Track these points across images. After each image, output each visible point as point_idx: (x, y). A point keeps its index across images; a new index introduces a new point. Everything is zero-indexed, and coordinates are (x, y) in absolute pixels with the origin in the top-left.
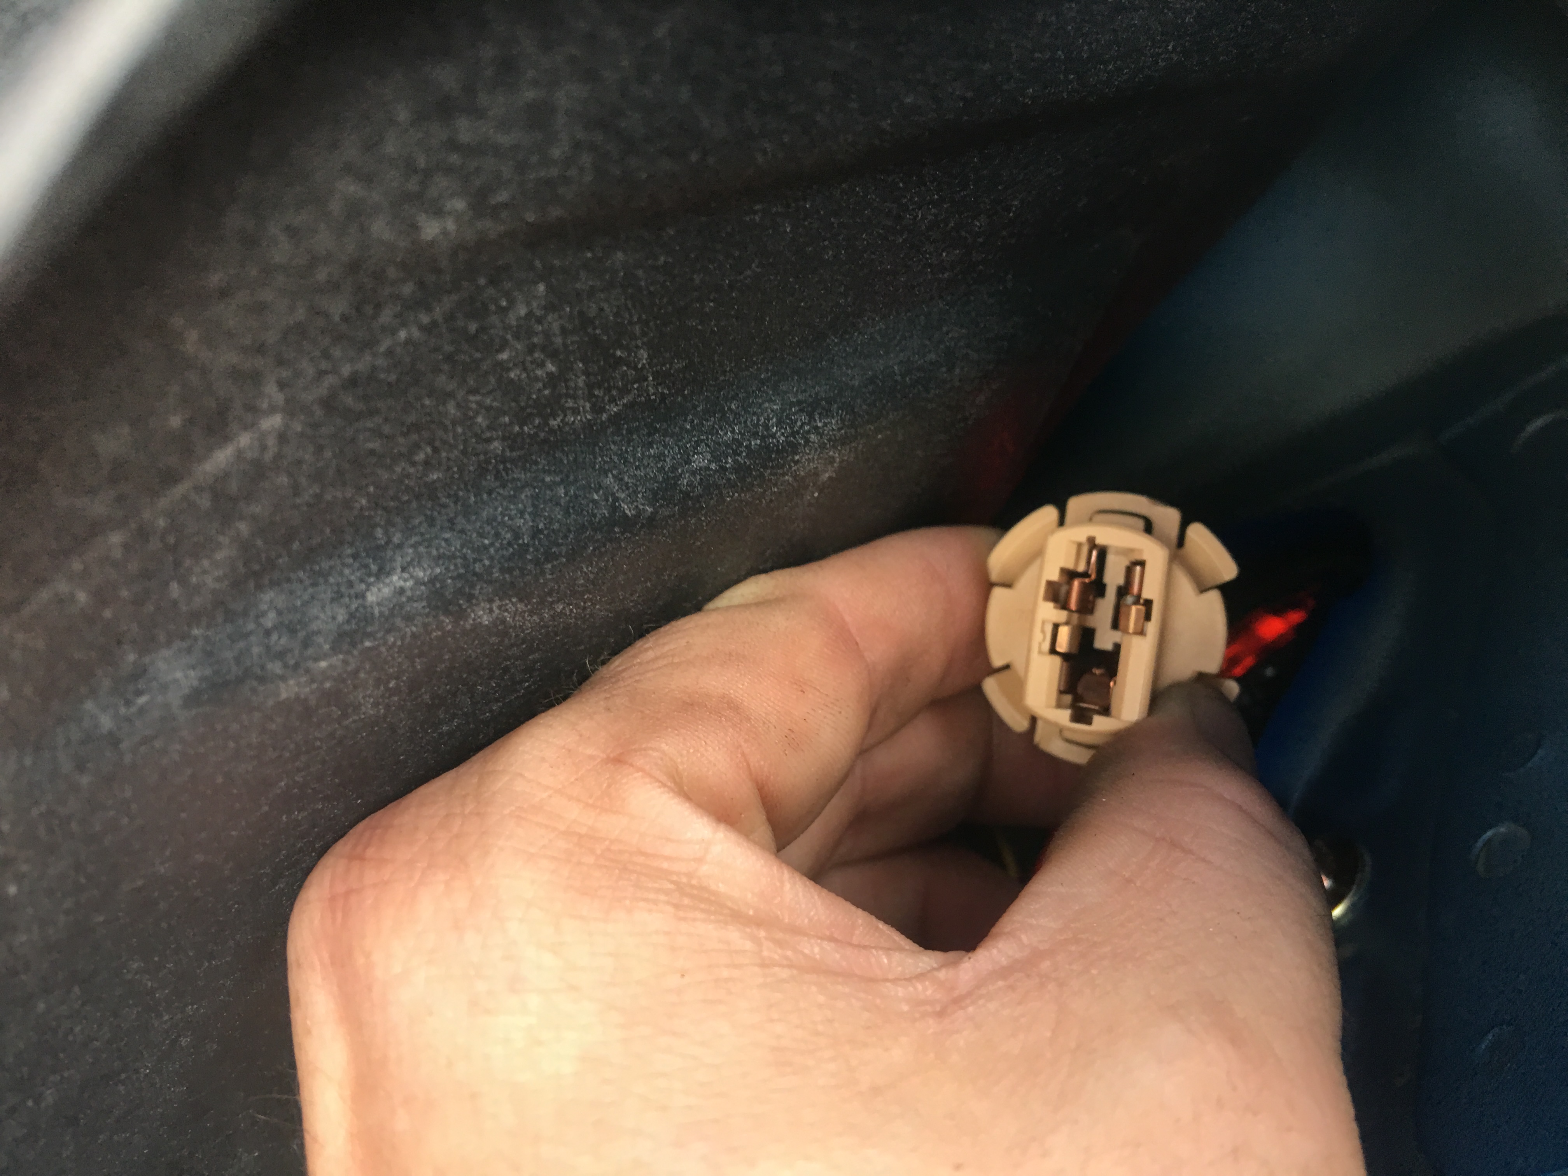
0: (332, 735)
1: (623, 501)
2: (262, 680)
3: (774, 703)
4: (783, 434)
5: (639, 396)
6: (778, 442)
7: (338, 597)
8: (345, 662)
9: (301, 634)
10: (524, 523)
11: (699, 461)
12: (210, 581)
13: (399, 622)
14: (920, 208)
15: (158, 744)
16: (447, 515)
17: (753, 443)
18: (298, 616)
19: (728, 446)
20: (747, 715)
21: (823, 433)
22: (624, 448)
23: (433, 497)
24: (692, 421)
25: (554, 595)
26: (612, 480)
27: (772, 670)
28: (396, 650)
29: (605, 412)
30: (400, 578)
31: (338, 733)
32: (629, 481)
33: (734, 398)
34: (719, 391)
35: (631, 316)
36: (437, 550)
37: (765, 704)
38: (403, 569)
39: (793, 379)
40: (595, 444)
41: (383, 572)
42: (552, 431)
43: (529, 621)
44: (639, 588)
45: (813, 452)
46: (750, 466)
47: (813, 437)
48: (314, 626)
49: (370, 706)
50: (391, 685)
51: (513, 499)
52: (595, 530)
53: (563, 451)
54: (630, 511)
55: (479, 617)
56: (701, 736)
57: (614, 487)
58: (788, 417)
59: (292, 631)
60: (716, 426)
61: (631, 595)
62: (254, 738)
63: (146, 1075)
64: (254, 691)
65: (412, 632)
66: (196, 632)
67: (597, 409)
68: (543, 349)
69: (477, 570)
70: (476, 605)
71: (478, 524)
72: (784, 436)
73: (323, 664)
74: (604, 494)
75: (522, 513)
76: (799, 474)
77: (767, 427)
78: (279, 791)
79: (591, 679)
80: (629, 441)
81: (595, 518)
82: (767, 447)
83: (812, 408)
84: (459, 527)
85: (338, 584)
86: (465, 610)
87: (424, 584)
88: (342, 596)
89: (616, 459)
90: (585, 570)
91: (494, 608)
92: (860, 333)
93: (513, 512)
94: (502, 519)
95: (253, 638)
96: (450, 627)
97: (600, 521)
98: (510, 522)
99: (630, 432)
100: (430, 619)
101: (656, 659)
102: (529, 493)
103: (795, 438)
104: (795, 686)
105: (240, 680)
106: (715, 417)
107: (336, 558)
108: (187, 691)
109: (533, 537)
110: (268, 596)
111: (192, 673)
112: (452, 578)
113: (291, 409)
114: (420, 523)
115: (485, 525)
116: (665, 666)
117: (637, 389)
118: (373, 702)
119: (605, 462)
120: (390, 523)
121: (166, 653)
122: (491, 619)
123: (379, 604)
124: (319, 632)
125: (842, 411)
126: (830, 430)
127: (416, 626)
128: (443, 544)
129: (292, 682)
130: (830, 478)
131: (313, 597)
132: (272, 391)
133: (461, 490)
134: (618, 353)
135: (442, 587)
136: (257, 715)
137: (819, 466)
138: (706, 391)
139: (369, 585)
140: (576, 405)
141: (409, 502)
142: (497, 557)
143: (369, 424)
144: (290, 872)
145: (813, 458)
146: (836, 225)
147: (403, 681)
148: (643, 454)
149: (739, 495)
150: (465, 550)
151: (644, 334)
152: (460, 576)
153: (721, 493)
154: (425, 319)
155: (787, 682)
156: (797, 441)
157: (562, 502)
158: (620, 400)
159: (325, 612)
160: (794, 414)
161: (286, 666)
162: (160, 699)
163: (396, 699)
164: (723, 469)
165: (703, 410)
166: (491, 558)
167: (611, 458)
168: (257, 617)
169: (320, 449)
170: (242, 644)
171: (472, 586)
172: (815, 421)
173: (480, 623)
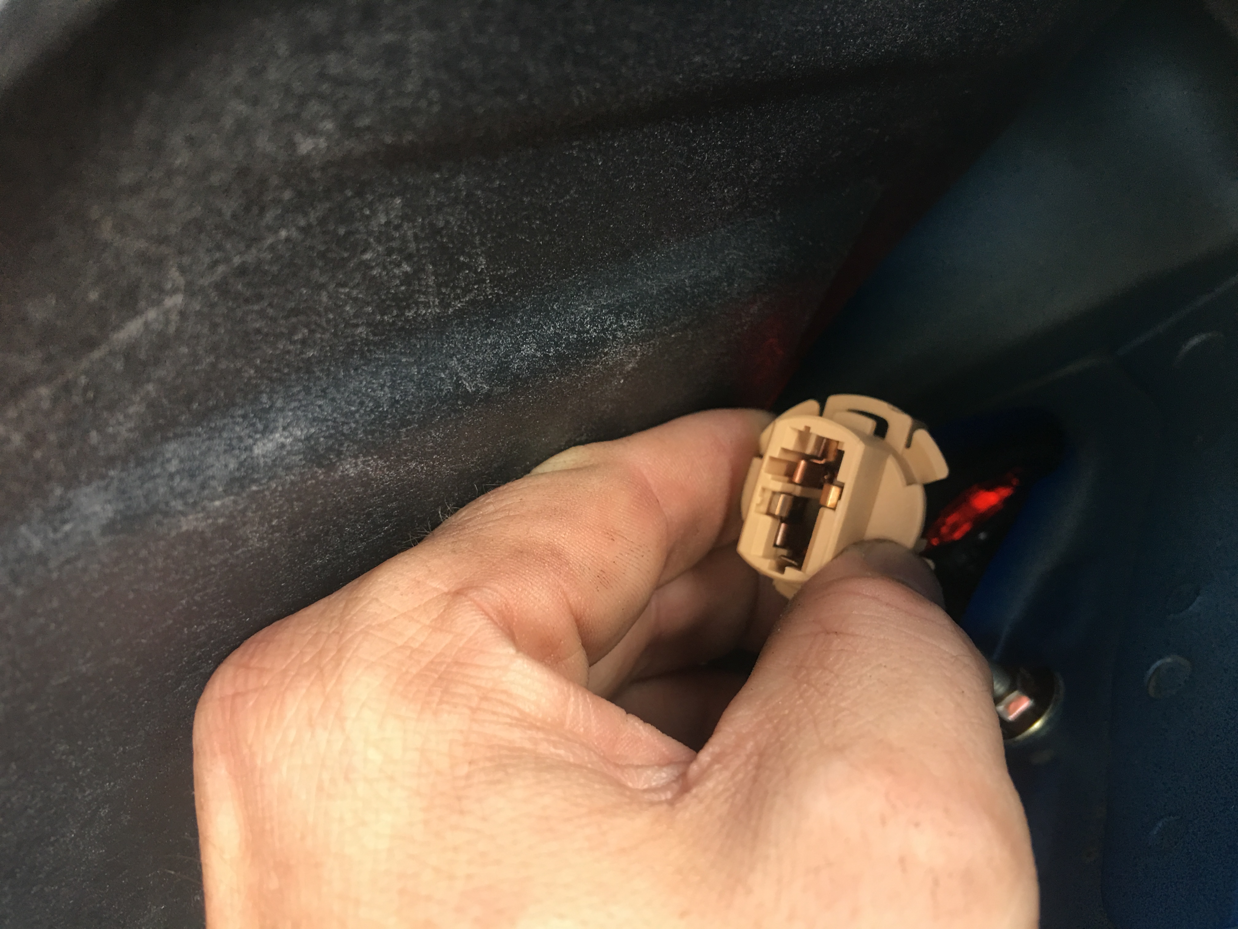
0: (225, 561)
1: (465, 379)
2: (166, 514)
3: (590, 549)
4: (595, 331)
5: (478, 295)
6: (591, 337)
7: (230, 448)
8: (235, 502)
9: (200, 479)
10: (384, 395)
11: (527, 350)
12: (124, 433)
13: (280, 472)
14: (706, 152)
15: (80, 564)
16: (321, 386)
17: (571, 337)
18: (197, 463)
19: (551, 339)
20: (567, 560)
21: (627, 330)
22: (466, 337)
23: (309, 371)
24: (522, 318)
25: (408, 454)
26: (456, 363)
27: (589, 522)
28: (278, 494)
29: (451, 307)
30: (281, 436)
31: (230, 561)
32: (471, 364)
33: (556, 300)
34: (544, 294)
35: (472, 227)
36: (312, 414)
37: (582, 550)
38: (284, 429)
39: (604, 287)
40: (442, 333)
41: (267, 430)
42: (407, 320)
43: (388, 475)
44: (478, 451)
45: (619, 346)
46: (568, 354)
47: (619, 334)
48: (210, 473)
49: (256, 540)
50: (274, 523)
51: (375, 375)
52: (442, 403)
53: (417, 338)
54: (471, 388)
55: (346, 470)
56: (528, 578)
57: (458, 368)
58: (599, 317)
59: (192, 476)
60: (541, 322)
61: (472, 457)
62: (160, 562)
63: (72, 839)
64: (159, 523)
65: (290, 479)
66: (112, 473)
67: (445, 305)
68: (400, 251)
69: (345, 431)
70: (344, 459)
71: (346, 394)
72: (596, 332)
73: (217, 503)
74: (450, 373)
75: (382, 386)
76: (608, 363)
77: (582, 324)
78: (181, 608)
79: (441, 526)
80: (470, 332)
81: (442, 393)
82: (583, 341)
83: (619, 310)
84: (330, 396)
85: (230, 439)
86: (334, 464)
87: (300, 441)
88: (233, 449)
89: (459, 345)
90: (434, 434)
91: (359, 463)
92: (658, 252)
93: (375, 386)
94: (366, 390)
95: (159, 481)
96: (322, 477)
97: (446, 395)
98: (372, 394)
99: (471, 324)
100: (306, 470)
101: (496, 512)
102: (388, 370)
103: (605, 334)
104: (607, 536)
105: (148, 514)
106: (540, 314)
107: (229, 418)
108: (104, 522)
109: (392, 406)
110: (172, 446)
111: (108, 507)
112: (325, 437)
113: (190, 291)
114: (299, 392)
115: (352, 395)
116: (502, 518)
117: (477, 289)
118: (259, 536)
119: (451, 348)
120: (273, 391)
121: (88, 490)
122: (357, 472)
123: (264, 456)
124: (213, 477)
125: (643, 314)
126: (633, 329)
127: (294, 475)
128: (317, 409)
129: (191, 517)
130: (633, 369)
131: (209, 449)
132: (175, 276)
133: (333, 366)
134: (462, 259)
135: (315, 444)
136: (162, 543)
137: (624, 357)
138: (533, 294)
139: (256, 440)
140: (427, 300)
141: (289, 374)
142: (361, 422)
143: (256, 307)
144: (191, 675)
145: (620, 352)
146: (638, 162)
147: (284, 520)
148: (482, 342)
149: (560, 379)
150: (335, 415)
151: (482, 244)
152: (331, 436)
153: (544, 376)
154: (302, 223)
155: (600, 532)
156: (607, 336)
157: (415, 378)
158: (463, 298)
159: (219, 461)
160: (605, 314)
161: (186, 504)
162: (82, 527)
163: (277, 535)
164: (547, 357)
165: (530, 309)
166: (356, 422)
167: (455, 345)
168: (163, 463)
169: (214, 326)
170: (149, 485)
171: (341, 445)
172: (621, 321)
173: (348, 475)
